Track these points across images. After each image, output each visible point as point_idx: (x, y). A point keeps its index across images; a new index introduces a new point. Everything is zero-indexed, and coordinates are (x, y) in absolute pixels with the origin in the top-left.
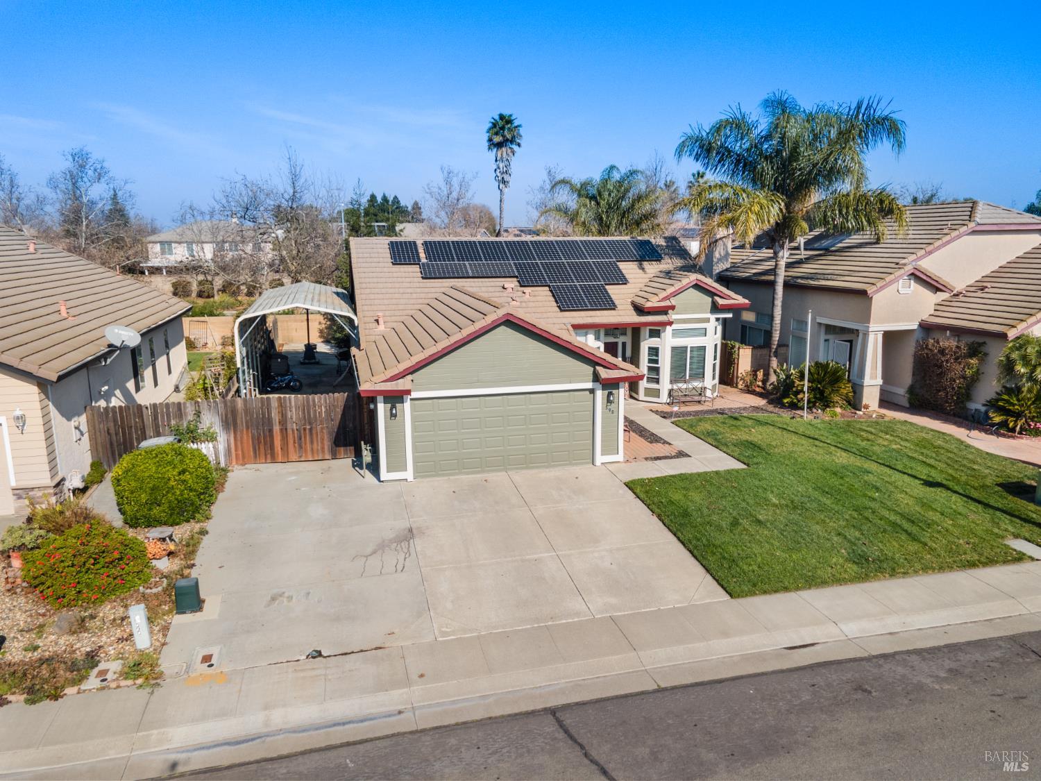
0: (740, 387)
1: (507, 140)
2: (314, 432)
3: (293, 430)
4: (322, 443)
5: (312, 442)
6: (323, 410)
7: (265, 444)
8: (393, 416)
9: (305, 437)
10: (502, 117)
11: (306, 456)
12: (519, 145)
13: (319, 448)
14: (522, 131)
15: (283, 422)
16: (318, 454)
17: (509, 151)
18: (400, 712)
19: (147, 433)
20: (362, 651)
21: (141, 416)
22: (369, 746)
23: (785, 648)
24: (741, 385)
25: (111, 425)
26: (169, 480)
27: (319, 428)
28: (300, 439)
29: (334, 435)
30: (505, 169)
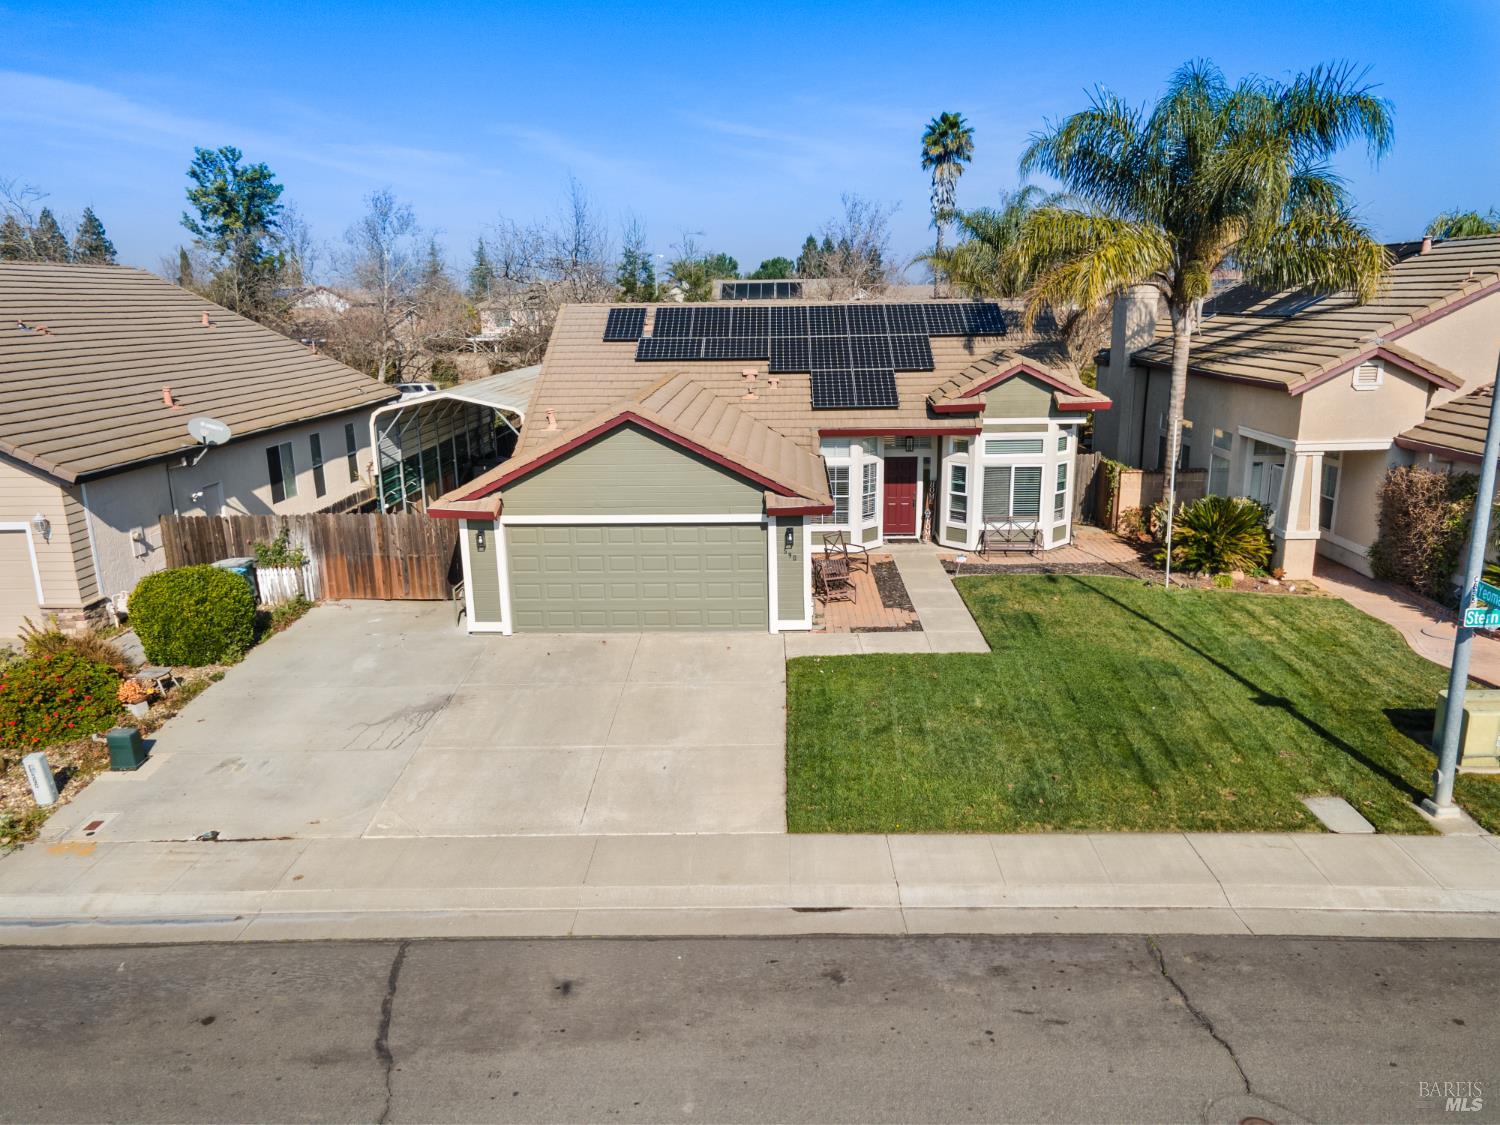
0: (1121, 532)
1: (951, 152)
2: (422, 562)
3: (396, 559)
4: (434, 578)
5: (420, 576)
6: (434, 534)
7: (364, 575)
8: (481, 546)
9: (412, 569)
10: (944, 118)
11: (414, 593)
12: (969, 159)
13: (430, 584)
14: (975, 138)
15: (384, 547)
16: (428, 591)
17: (953, 168)
18: (239, 918)
19: (229, 551)
20: (265, 839)
21: (221, 531)
22: (162, 950)
23: (795, 909)
24: (1123, 530)
25: (188, 539)
26: (183, 610)
27: (428, 557)
28: (406, 570)
29: (448, 567)
30: (945, 195)
